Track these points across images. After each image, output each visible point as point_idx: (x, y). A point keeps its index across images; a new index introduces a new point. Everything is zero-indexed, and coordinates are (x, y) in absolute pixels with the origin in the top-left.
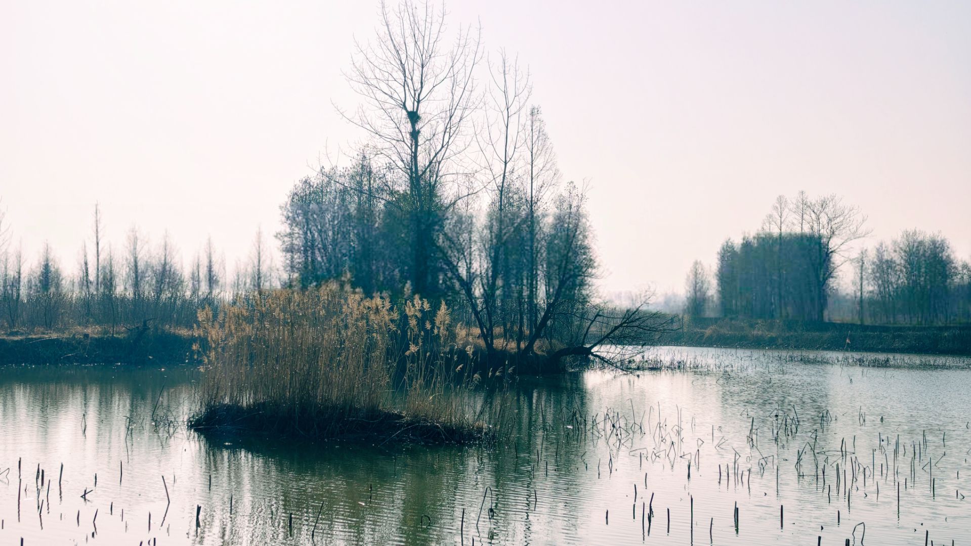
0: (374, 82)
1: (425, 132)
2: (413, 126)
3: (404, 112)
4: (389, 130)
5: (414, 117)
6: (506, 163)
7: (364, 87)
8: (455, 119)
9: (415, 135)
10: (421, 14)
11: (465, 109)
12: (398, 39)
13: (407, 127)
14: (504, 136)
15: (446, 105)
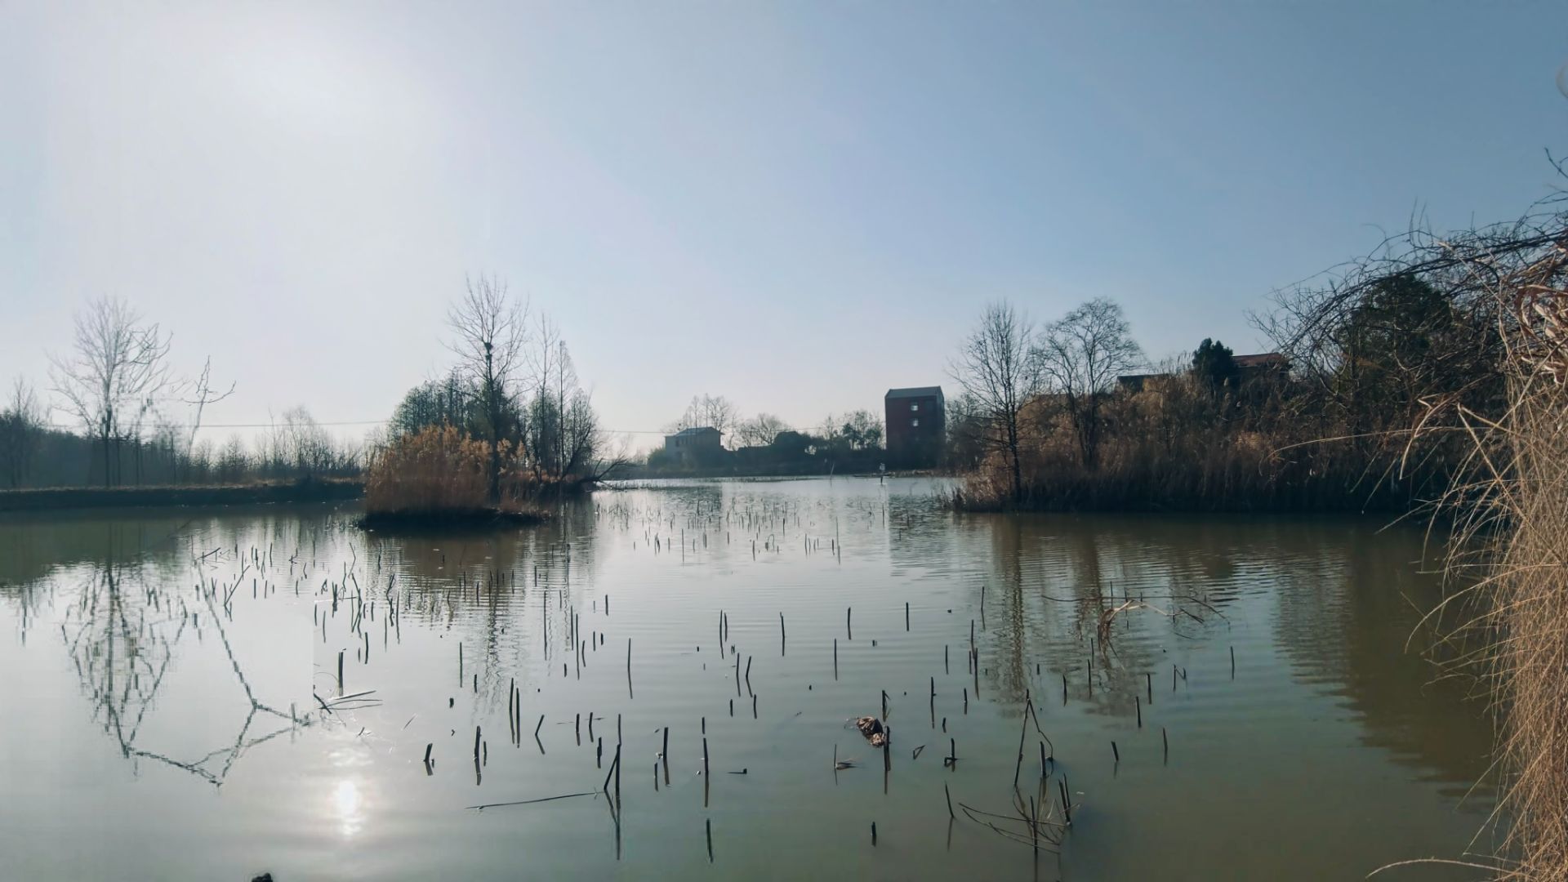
0: (463, 325)
1: (495, 354)
2: (488, 352)
3: (482, 343)
4: (474, 353)
5: (489, 346)
6: (545, 373)
7: (456, 328)
8: (515, 347)
9: (489, 357)
10: (492, 287)
11: (521, 341)
12: (478, 301)
13: (485, 352)
14: (543, 358)
15: (508, 339)
